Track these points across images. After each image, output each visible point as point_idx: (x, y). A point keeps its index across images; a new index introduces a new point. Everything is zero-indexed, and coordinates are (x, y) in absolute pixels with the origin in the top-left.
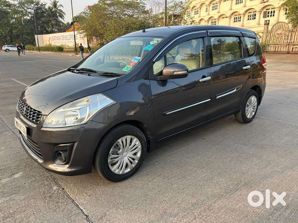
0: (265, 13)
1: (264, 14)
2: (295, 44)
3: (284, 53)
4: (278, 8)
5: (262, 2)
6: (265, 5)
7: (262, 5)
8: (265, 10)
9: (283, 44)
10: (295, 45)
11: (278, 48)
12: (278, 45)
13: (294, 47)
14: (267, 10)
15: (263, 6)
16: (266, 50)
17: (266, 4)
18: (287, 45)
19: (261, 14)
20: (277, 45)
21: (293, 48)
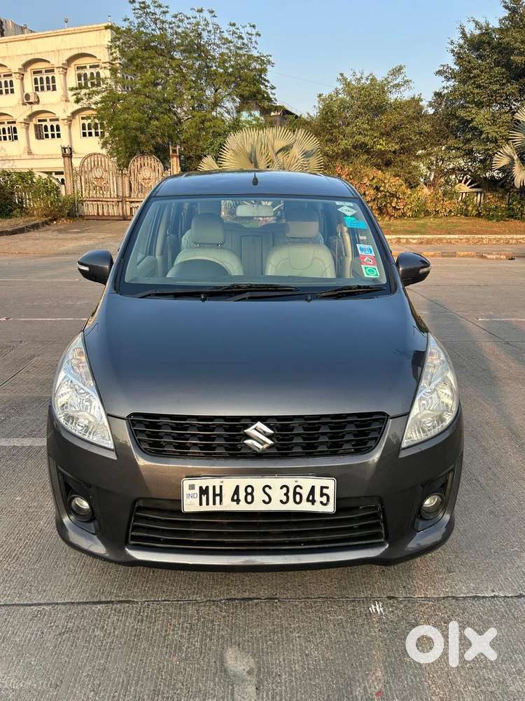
0: (37, 127)
1: (36, 130)
2: (134, 200)
3: (117, 218)
4: (66, 121)
5: (25, 101)
6: (34, 111)
7: (28, 110)
8: (35, 121)
9: (111, 200)
10: (134, 202)
11: (103, 208)
12: (102, 201)
13: (134, 205)
14: (39, 121)
15: (29, 113)
16: (78, 211)
17: (36, 108)
18: (118, 202)
19: (29, 131)
20: (99, 201)
21: (131, 209)
